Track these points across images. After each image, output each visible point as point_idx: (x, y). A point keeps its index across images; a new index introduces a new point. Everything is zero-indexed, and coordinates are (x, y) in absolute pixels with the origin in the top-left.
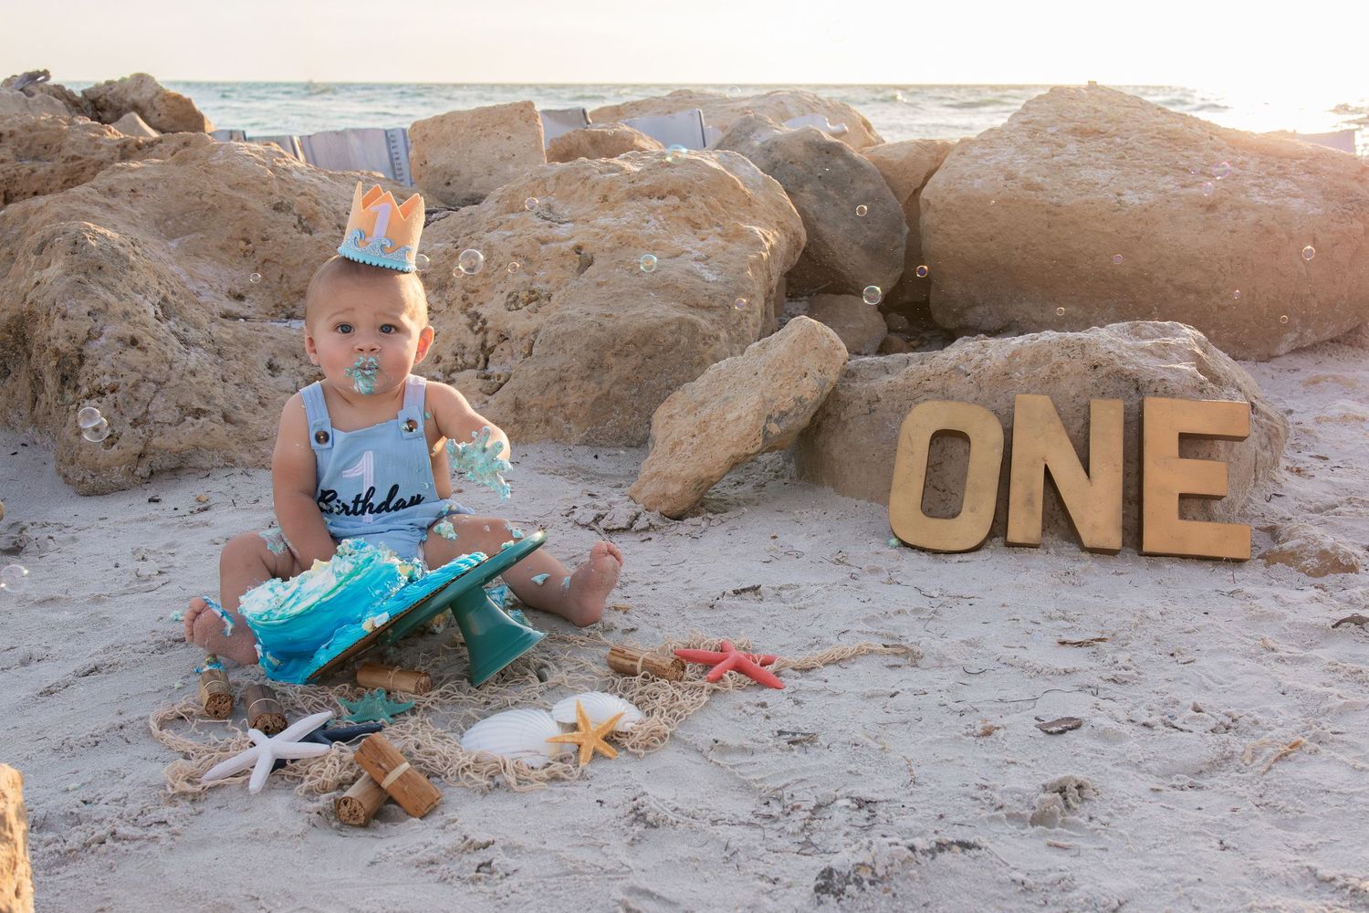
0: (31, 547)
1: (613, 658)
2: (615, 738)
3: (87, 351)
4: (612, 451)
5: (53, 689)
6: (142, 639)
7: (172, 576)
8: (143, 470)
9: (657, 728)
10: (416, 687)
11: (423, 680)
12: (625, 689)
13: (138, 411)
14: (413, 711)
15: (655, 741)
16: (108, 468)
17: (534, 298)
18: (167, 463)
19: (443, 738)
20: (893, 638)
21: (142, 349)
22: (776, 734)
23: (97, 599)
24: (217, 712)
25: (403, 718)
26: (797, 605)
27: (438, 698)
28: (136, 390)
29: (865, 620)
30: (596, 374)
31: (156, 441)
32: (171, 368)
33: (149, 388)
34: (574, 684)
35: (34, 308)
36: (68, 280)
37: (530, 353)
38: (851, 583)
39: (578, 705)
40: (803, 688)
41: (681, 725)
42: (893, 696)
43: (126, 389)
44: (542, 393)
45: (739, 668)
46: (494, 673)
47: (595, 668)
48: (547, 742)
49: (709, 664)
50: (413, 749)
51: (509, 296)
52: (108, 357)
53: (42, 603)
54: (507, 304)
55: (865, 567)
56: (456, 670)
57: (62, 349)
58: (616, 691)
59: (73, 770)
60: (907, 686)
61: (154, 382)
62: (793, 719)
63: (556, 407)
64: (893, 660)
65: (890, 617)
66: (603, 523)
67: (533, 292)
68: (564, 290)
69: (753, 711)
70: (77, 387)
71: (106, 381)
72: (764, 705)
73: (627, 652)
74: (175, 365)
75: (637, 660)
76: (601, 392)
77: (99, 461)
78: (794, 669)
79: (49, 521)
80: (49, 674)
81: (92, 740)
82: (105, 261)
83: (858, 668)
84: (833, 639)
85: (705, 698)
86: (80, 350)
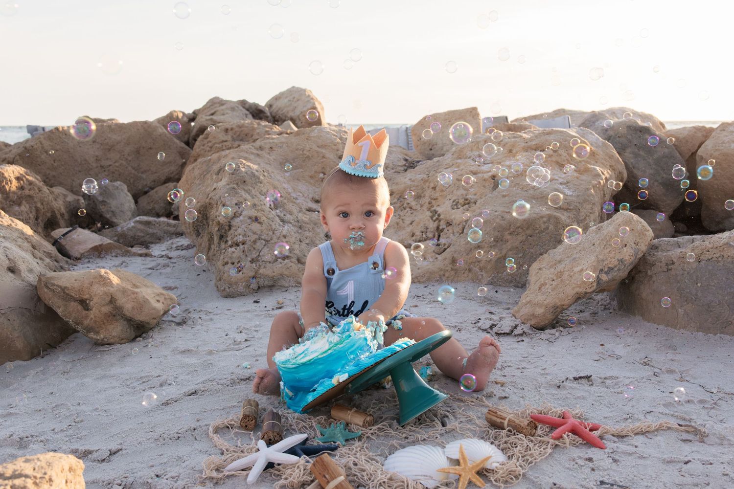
0: (190, 322)
1: (490, 416)
2: (485, 473)
3: (233, 223)
4: (507, 289)
5: (169, 402)
6: (225, 377)
7: (252, 343)
8: (254, 286)
9: (514, 469)
10: (364, 423)
11: (368, 419)
12: (496, 437)
13: (254, 255)
14: (360, 438)
15: (511, 479)
16: (236, 283)
17: (467, 203)
18: (266, 283)
19: (373, 459)
20: (684, 420)
21: (260, 223)
22: (599, 483)
23: (210, 353)
24: (246, 426)
25: (353, 442)
26: (616, 390)
27: (376, 431)
28: (255, 244)
29: (664, 405)
30: (498, 245)
31: (261, 271)
32: (273, 233)
33: (261, 243)
34: (463, 431)
35: (212, 201)
36: (228, 187)
37: (463, 232)
38: (654, 379)
39: (461, 448)
40: (619, 450)
41: (531, 468)
42: (686, 463)
43: (250, 243)
44: (467, 254)
45: (574, 431)
46: (412, 419)
47: (477, 421)
48: (438, 471)
49: (554, 426)
50: (351, 465)
51: (454, 202)
52: (243, 226)
53: (183, 352)
54: (452, 206)
55: (663, 368)
56: (391, 414)
57: (221, 222)
58: (489, 439)
59: (160, 454)
60: (697, 456)
61: (264, 240)
62: (612, 473)
63: (475, 262)
64: (685, 436)
65: (682, 404)
66: (495, 329)
67: (467, 200)
68: (484, 199)
69: (582, 464)
70: (226, 242)
71: (240, 239)
72: (590, 460)
73: (499, 413)
74: (276, 232)
75: (504, 419)
76: (501, 255)
77: (232, 280)
78: (613, 435)
79: (202, 309)
80: (172, 392)
81: (175, 435)
82: (247, 179)
83: (659, 439)
84: (642, 417)
85: (549, 451)
86: (230, 222)
